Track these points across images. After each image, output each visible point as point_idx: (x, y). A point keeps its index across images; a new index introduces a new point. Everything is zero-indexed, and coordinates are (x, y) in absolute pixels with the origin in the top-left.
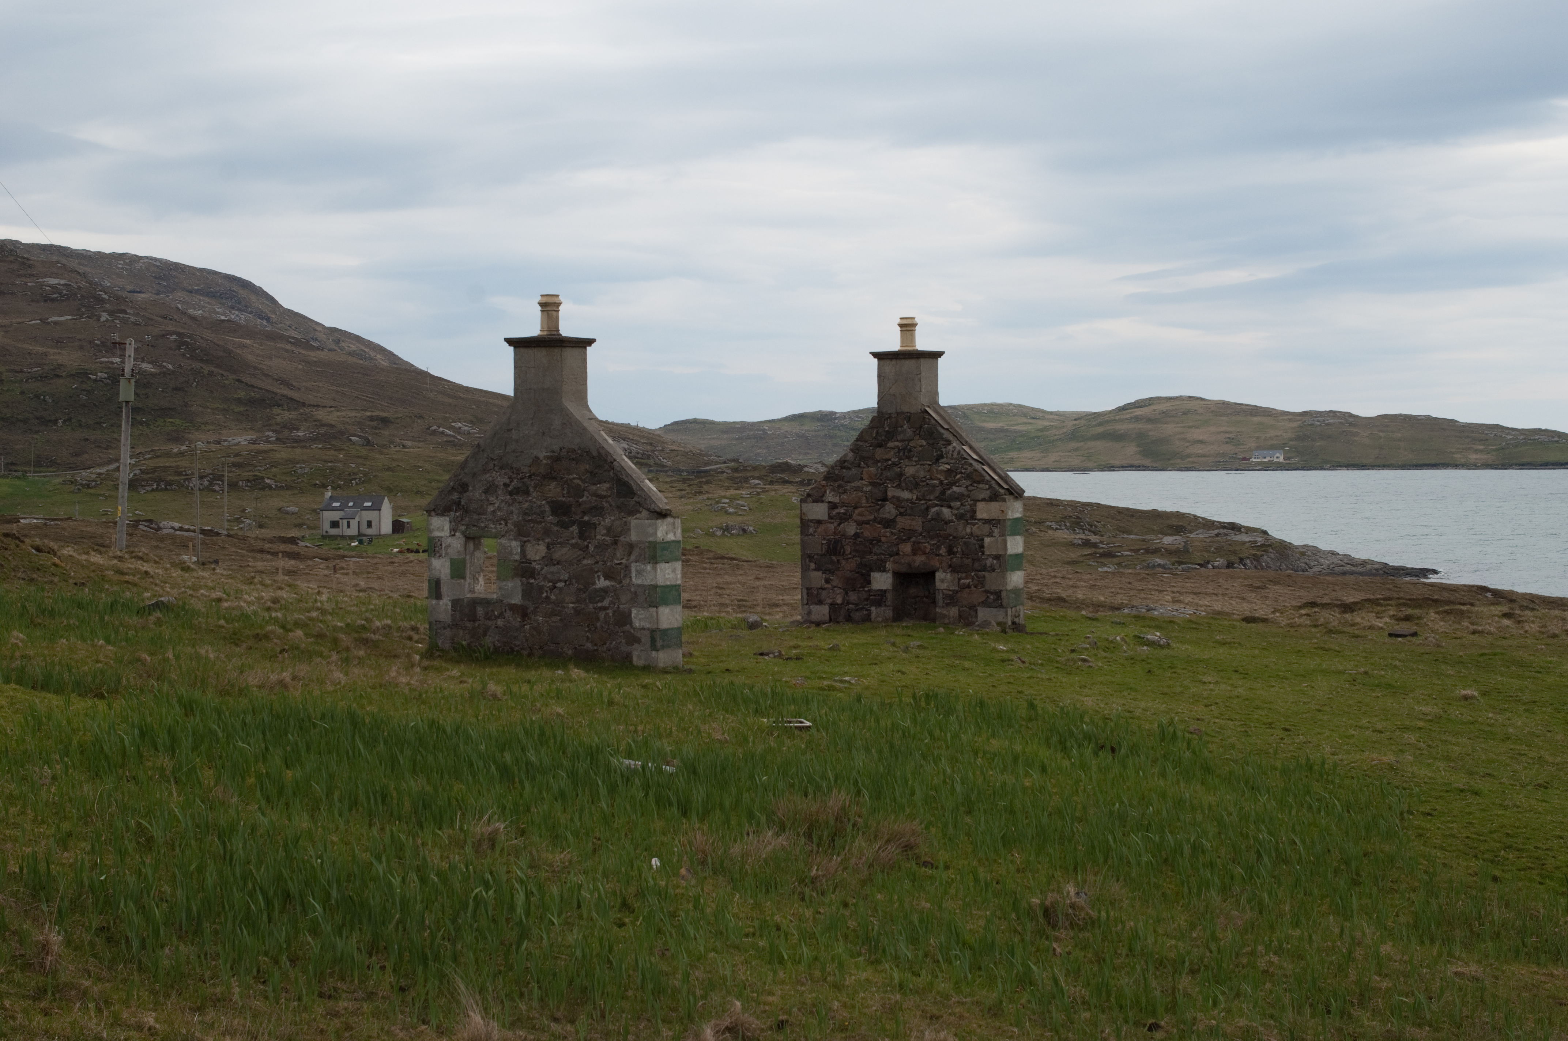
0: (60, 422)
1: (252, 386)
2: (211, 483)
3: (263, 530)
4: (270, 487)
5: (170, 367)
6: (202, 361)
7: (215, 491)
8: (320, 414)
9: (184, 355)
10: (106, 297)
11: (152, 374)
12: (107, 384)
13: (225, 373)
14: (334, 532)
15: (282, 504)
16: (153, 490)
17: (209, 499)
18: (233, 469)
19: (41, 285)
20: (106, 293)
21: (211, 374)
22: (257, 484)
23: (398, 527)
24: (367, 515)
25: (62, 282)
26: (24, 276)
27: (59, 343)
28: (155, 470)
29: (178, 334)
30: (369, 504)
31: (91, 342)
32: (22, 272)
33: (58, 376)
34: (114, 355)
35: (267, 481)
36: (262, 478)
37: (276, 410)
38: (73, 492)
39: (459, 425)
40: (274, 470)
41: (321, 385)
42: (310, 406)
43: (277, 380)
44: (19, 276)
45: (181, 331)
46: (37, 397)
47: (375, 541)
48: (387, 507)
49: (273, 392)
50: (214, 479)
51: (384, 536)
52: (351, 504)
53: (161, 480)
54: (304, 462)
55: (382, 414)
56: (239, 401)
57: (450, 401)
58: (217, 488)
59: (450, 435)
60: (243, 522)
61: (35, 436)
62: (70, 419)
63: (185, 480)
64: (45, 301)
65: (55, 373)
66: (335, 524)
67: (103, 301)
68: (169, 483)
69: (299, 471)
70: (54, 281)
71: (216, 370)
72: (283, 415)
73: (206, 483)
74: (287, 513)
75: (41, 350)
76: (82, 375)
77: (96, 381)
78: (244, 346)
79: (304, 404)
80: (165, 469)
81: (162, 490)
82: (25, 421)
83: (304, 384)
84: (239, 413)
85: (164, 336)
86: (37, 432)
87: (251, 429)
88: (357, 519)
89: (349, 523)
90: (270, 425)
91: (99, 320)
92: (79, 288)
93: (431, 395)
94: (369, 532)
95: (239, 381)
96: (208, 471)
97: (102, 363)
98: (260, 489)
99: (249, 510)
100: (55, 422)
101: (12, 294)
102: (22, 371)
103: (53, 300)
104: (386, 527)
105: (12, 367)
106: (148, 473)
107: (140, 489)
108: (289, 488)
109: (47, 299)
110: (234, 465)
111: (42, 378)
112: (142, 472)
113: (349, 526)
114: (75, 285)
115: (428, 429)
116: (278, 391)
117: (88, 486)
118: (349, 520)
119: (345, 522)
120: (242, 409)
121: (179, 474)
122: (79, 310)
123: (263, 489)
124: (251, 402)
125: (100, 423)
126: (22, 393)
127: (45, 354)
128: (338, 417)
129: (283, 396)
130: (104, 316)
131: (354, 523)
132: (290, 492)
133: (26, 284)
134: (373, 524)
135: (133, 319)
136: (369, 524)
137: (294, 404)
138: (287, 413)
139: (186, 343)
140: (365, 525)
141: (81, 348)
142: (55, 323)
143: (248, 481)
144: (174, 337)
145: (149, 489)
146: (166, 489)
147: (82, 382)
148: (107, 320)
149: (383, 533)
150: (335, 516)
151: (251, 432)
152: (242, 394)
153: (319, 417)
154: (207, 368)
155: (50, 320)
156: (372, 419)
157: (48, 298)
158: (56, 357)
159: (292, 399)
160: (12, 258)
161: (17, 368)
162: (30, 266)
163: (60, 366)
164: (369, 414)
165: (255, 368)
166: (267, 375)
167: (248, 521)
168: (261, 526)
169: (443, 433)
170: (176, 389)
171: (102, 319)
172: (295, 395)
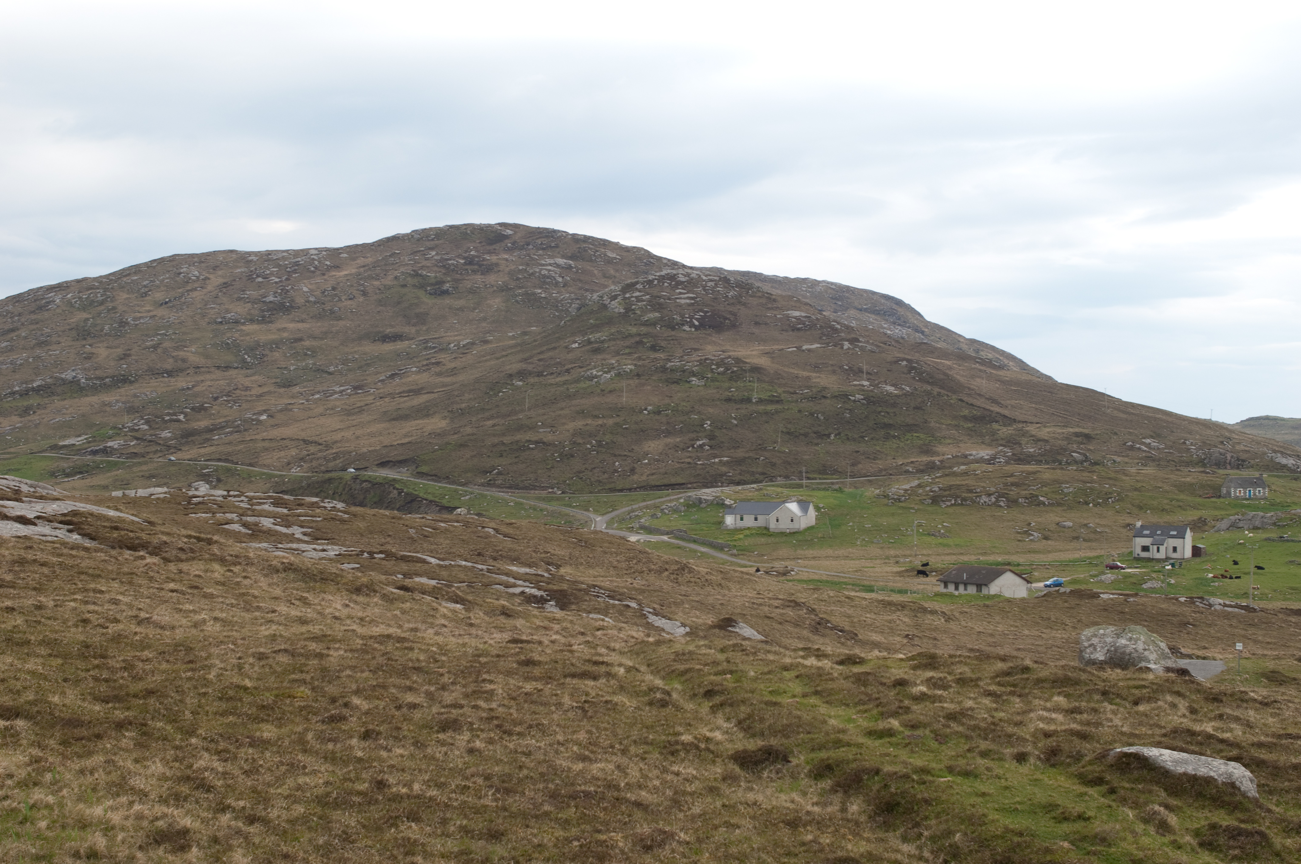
0: (832, 436)
1: (972, 405)
2: (997, 500)
3: (1049, 542)
4: (1044, 504)
5: (908, 389)
6: (928, 383)
7: (1001, 506)
8: (1032, 429)
9: (914, 378)
10: (839, 327)
11: (896, 396)
12: (863, 404)
13: (950, 394)
14: (1144, 555)
15: (1058, 519)
16: (952, 505)
17: (999, 514)
18: (1013, 488)
19: (788, 317)
20: (838, 323)
21: (939, 394)
22: (1033, 501)
23: (1196, 551)
24: (1172, 542)
25: (803, 314)
26: (772, 309)
27: (816, 368)
28: (950, 488)
29: (908, 360)
30: (1175, 533)
31: (841, 367)
32: (770, 306)
33: (825, 397)
34: (863, 380)
35: (1042, 499)
36: (1037, 496)
37: (995, 426)
38: (887, 505)
39: (1148, 441)
40: (1044, 489)
41: (1022, 402)
42: (1019, 422)
43: (988, 399)
44: (769, 309)
45: (909, 357)
46: (812, 414)
47: (1184, 564)
48: (1189, 534)
49: (989, 410)
50: (999, 496)
51: (1187, 560)
52: (1159, 532)
53: (957, 497)
54: (1067, 482)
55: (1081, 430)
56: (965, 418)
57: (1125, 416)
58: (1002, 504)
59: (1145, 451)
60: (1032, 535)
61: (816, 448)
62: (839, 434)
63: (976, 497)
64: (793, 330)
65: (820, 395)
66: (1145, 549)
67: (837, 329)
68: (964, 499)
69: (1066, 490)
70: (797, 314)
71: (942, 391)
72: (1005, 431)
73: (993, 500)
74: (1064, 527)
75: (805, 374)
76: (844, 397)
77: (854, 401)
78: (950, 368)
79: (1015, 421)
80: (958, 487)
81: (959, 505)
82: (806, 435)
83: (1008, 402)
84: (968, 428)
85: (896, 362)
86: (817, 444)
87: (983, 443)
88: (1165, 545)
89: (1158, 548)
90: (997, 440)
91: (842, 348)
92: (817, 319)
93: (1109, 411)
94: (1174, 555)
95: (961, 400)
96: (993, 489)
97: (855, 385)
98: (1036, 505)
99: (1033, 524)
100: (828, 436)
101: (766, 324)
102: (795, 393)
103: (799, 329)
104: (1188, 553)
105: (787, 389)
106: (945, 490)
107: (942, 504)
108: (1059, 504)
109: (794, 329)
110: (1013, 484)
111: (813, 398)
112: (940, 489)
113: (1158, 550)
114: (813, 317)
115: (1125, 444)
116: (992, 409)
117: (900, 501)
118: (1159, 544)
119: (1155, 547)
120: (970, 425)
121: (971, 491)
122: (820, 338)
123: (1038, 505)
124: (974, 419)
125: (862, 437)
126: (800, 411)
127: (809, 378)
128: (1048, 433)
129: (997, 413)
130: (846, 345)
131: (1162, 548)
132: (1060, 508)
133: (775, 316)
134: (1178, 550)
135: (869, 347)
136: (1175, 549)
137: (1008, 421)
138: (1005, 429)
139: (914, 368)
140: (1171, 550)
141: (834, 372)
142: (809, 350)
143: (1026, 498)
144: (905, 363)
145: (949, 503)
146: (962, 504)
147: (844, 402)
148: (849, 349)
149: (1186, 557)
150: (1147, 541)
151: (983, 446)
152: (966, 412)
153: (1033, 433)
154: (936, 390)
155: (804, 347)
156: (1077, 435)
157: (795, 327)
158: (817, 380)
159: (1005, 416)
160: (760, 294)
161: (791, 390)
162: (774, 300)
163: (825, 388)
164: (1071, 430)
165: (969, 388)
166: (980, 395)
167: (1035, 534)
168: (1046, 538)
169: (1139, 449)
170: (916, 408)
171: (845, 347)
172: (1006, 412)
